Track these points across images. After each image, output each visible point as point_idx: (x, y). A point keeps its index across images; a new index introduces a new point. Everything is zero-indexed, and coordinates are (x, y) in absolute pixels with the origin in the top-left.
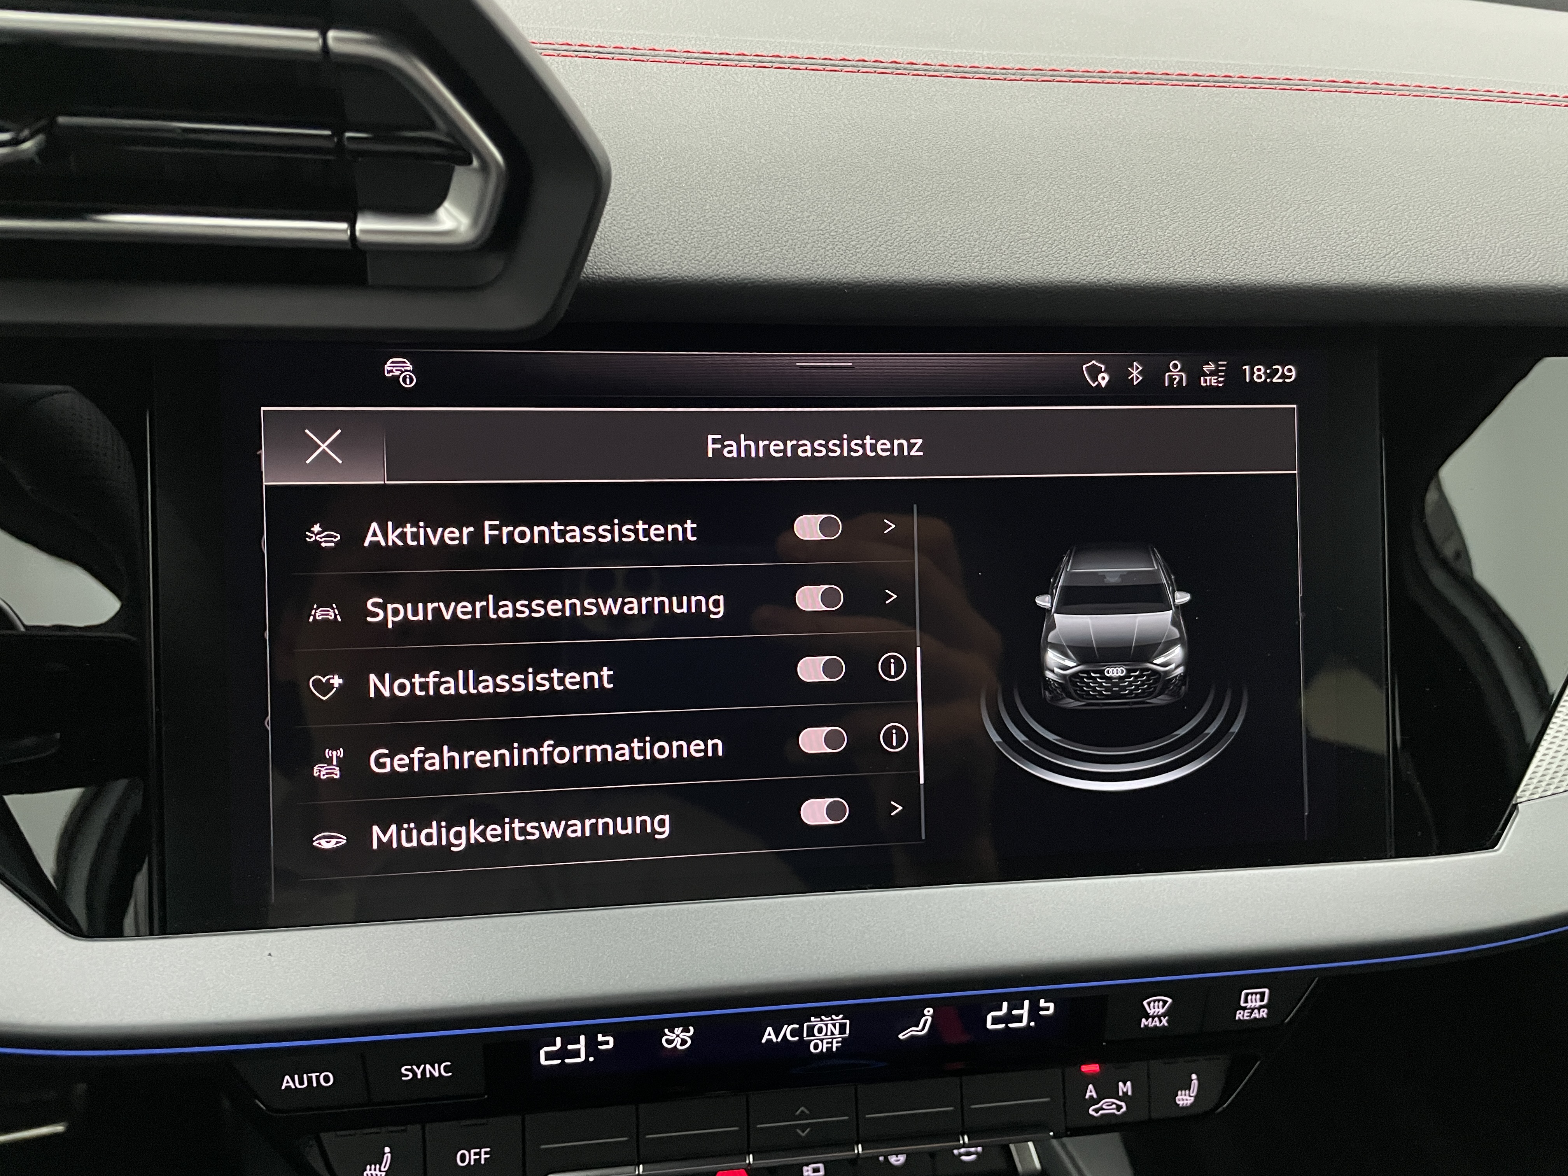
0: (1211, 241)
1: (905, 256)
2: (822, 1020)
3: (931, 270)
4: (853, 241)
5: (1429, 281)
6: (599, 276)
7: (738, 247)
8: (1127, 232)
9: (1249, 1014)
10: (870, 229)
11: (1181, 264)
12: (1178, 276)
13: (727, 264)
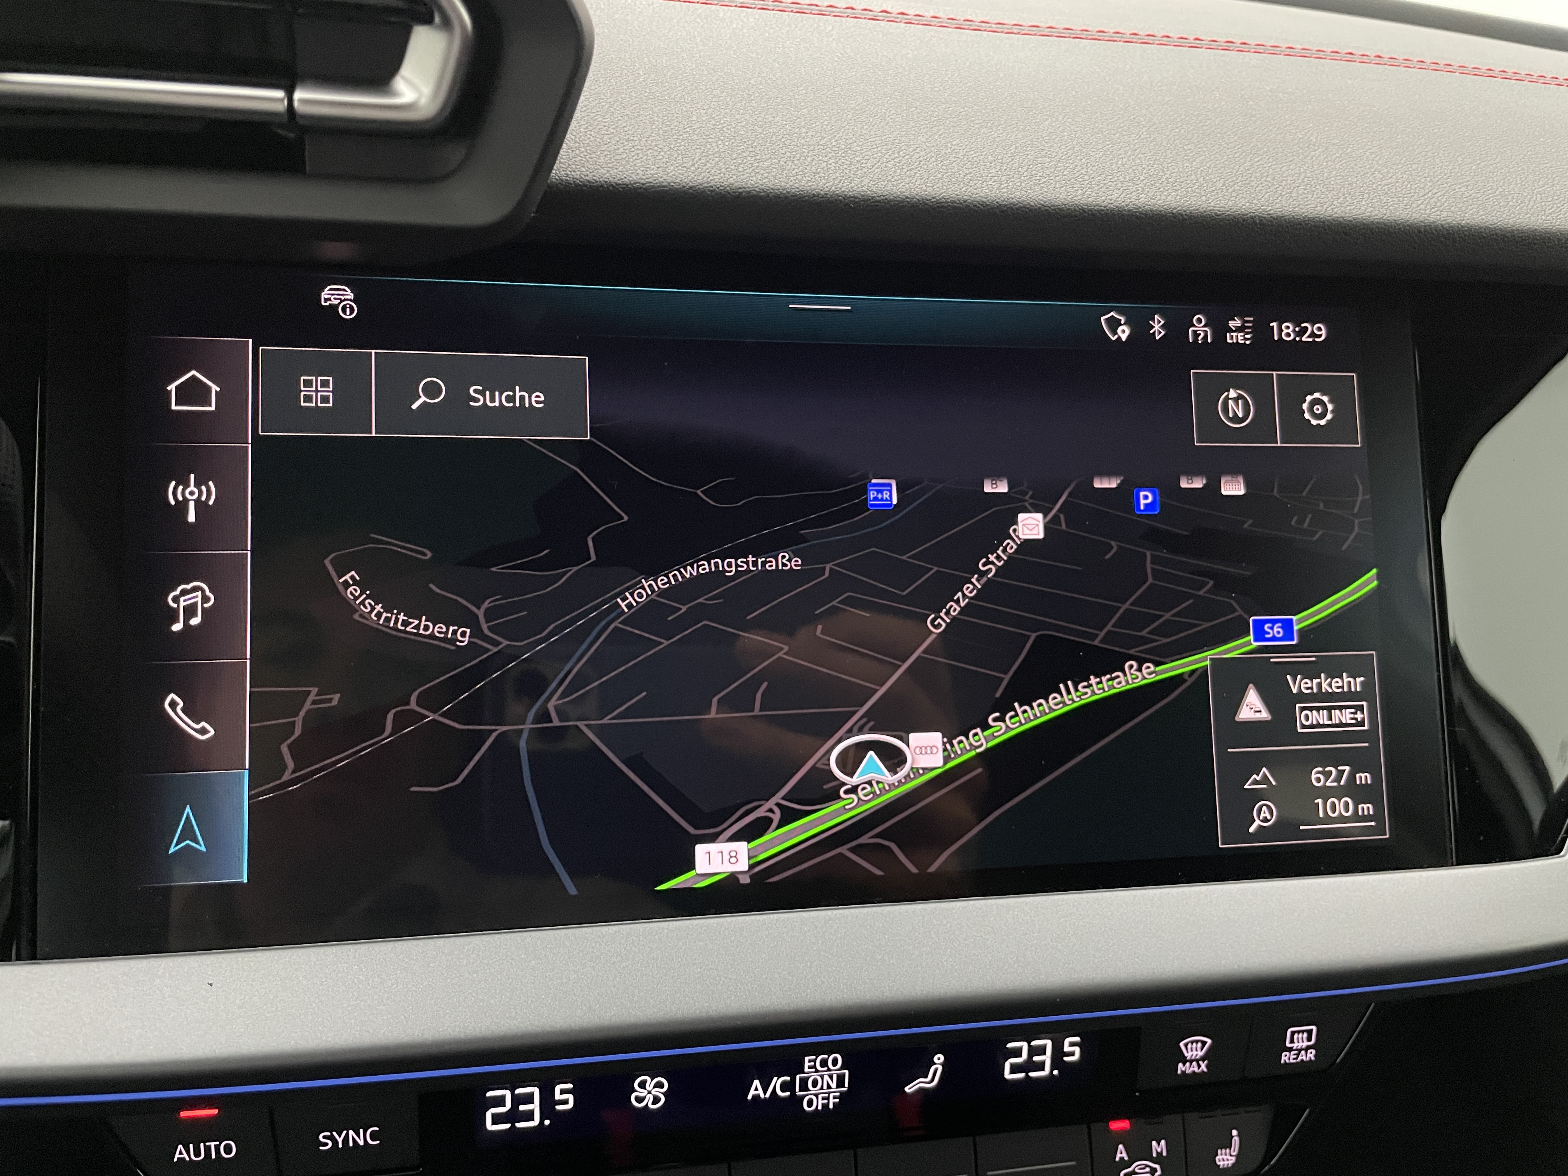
1: (915, 174)
2: (817, 1071)
5: (1472, 221)
7: (731, 156)
9: (1295, 1056)
10: (875, 146)
13: (719, 172)
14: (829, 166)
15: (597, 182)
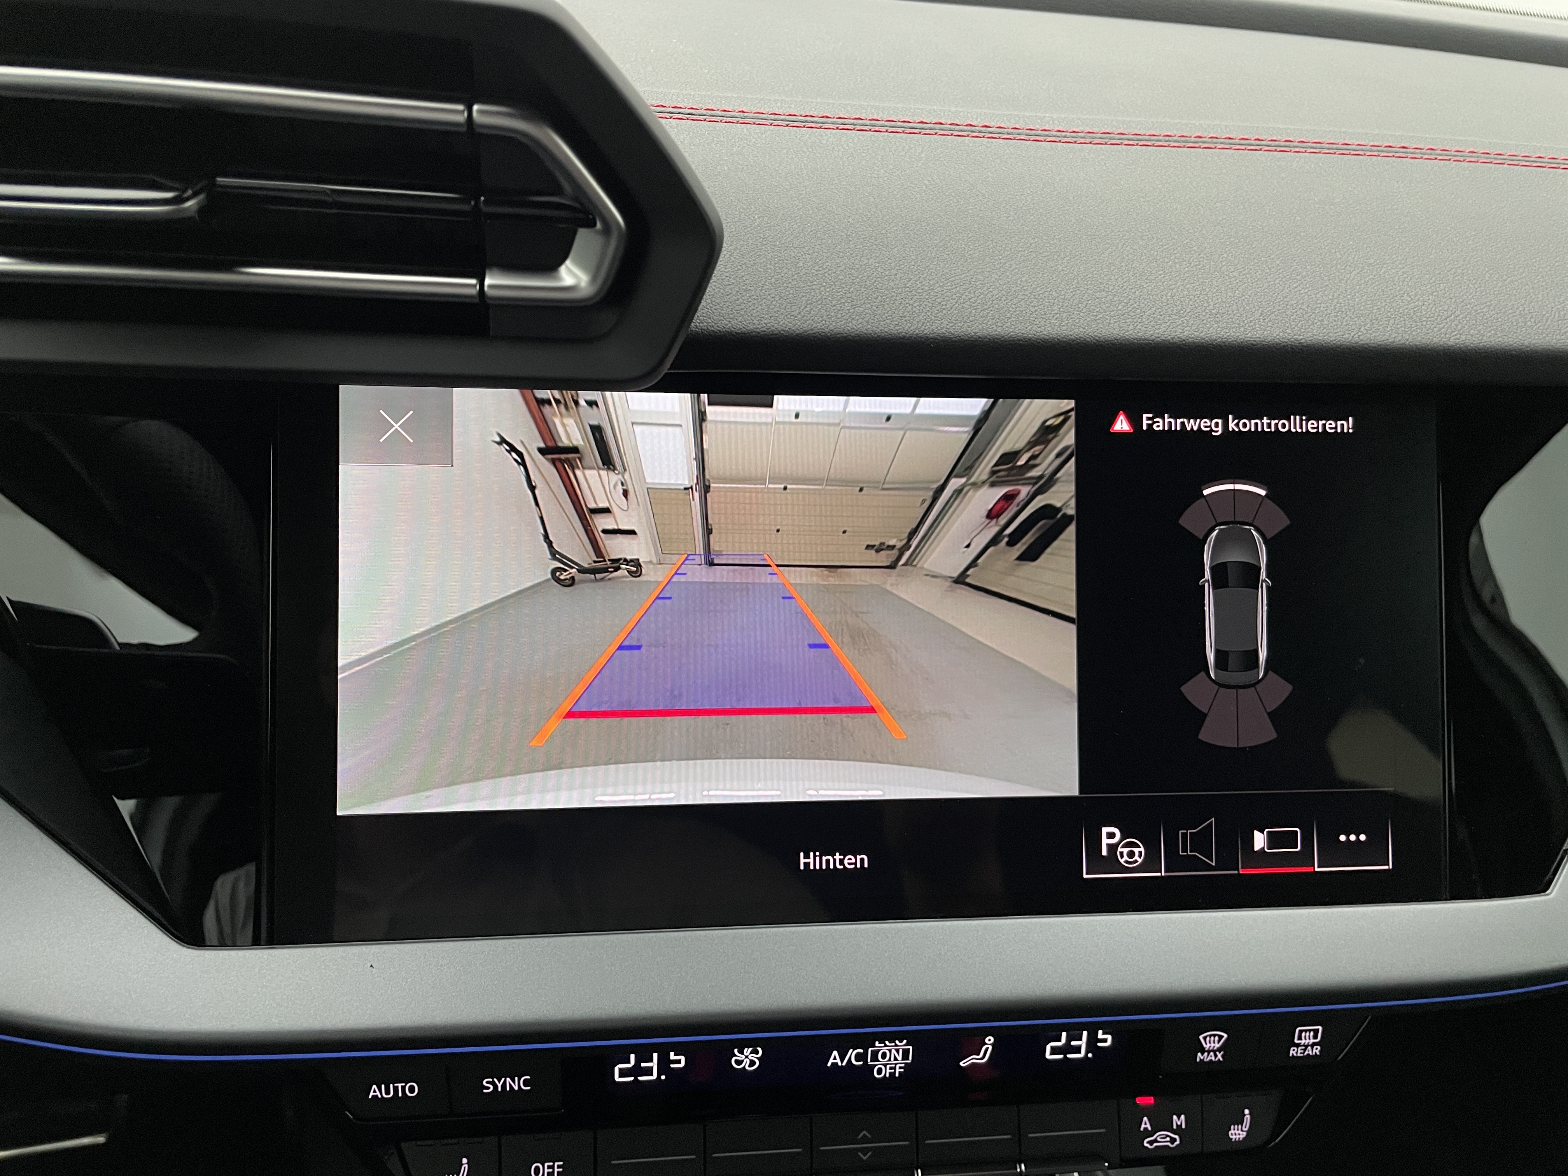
0: (1279, 302)
1: (988, 313)
2: (886, 1046)
3: (1013, 327)
4: (938, 298)
5: (1489, 343)
7: (832, 303)
8: (1198, 293)
9: (1302, 1051)
10: (954, 286)
11: (1250, 324)
12: (1248, 336)
13: (821, 319)
14: (914, 309)
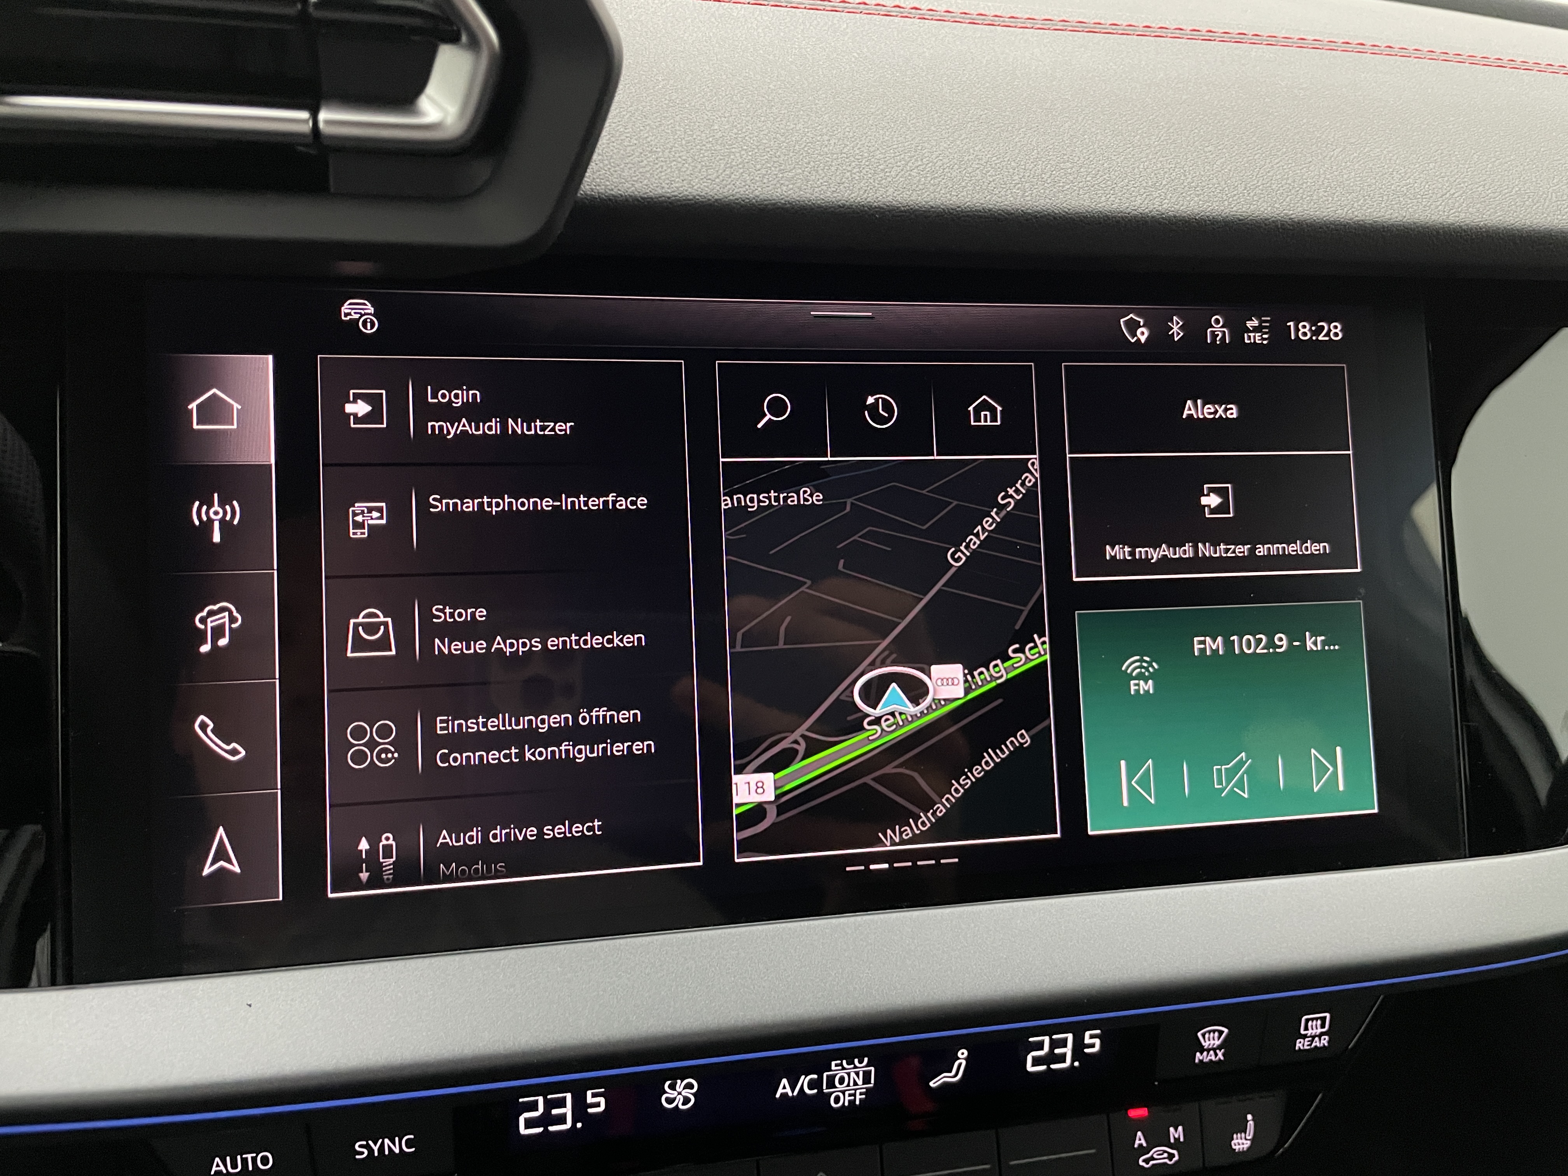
1: (939, 182)
2: (844, 1068)
4: (881, 165)
5: (1490, 222)
6: (598, 193)
7: (755, 167)
8: (1173, 166)
9: (1309, 1043)
14: (854, 176)
15: (622, 196)
